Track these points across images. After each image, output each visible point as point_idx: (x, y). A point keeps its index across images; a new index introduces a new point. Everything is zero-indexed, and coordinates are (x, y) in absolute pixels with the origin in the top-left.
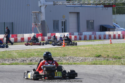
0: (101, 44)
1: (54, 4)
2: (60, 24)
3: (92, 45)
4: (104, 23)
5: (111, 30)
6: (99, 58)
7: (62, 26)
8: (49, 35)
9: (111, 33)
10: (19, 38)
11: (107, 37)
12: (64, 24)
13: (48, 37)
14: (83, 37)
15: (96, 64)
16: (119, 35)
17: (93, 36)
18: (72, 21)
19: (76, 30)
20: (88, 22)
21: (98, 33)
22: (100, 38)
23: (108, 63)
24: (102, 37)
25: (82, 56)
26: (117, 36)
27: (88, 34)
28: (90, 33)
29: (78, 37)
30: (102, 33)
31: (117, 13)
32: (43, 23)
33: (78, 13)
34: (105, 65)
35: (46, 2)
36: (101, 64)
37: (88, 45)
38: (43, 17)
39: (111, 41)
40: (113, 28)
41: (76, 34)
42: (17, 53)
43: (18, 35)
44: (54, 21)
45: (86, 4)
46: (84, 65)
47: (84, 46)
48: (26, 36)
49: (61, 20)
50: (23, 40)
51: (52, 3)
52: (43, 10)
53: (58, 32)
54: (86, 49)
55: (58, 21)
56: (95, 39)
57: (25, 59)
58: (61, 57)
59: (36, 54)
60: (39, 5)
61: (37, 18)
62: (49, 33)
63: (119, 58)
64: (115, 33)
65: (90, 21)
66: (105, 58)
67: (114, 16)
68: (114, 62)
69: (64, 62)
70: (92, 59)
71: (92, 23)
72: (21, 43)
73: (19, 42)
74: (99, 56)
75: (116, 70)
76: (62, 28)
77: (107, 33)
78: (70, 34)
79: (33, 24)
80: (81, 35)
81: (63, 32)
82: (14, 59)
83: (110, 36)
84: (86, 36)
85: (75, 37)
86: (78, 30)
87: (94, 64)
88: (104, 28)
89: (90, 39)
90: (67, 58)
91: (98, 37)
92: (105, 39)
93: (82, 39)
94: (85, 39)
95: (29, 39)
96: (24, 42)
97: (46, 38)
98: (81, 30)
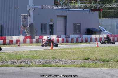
0: (88, 47)
1: (42, 8)
2: (48, 27)
3: (79, 48)
4: (91, 26)
5: (97, 33)
6: (87, 61)
7: (50, 29)
8: (37, 37)
9: (97, 36)
10: (8, 41)
11: (94, 40)
12: (52, 27)
13: (36, 39)
14: (70, 40)
15: (85, 67)
17: (80, 39)
19: (63, 33)
20: (75, 25)
21: (85, 36)
22: (87, 41)
23: (97, 66)
24: (89, 40)
25: (71, 59)
27: (75, 37)
28: (77, 36)
29: (65, 40)
30: (88, 36)
31: (103, 17)
32: (31, 25)
33: (65, 17)
34: (94, 67)
35: (34, 5)
36: (90, 67)
37: (76, 48)
38: (31, 20)
39: (97, 44)
40: (99, 32)
41: (64, 37)
42: (6, 55)
43: (7, 37)
44: (42, 24)
45: (73, 8)
46: (73, 68)
47: (71, 49)
48: (15, 38)
49: (49, 23)
50: (11, 42)
51: (41, 7)
52: (31, 13)
53: (46, 34)
54: (74, 51)
55: (46, 23)
56: (82, 41)
57: (15, 61)
58: (50, 59)
59: (24, 56)
60: (28, 8)
61: (25, 21)
62: (37, 35)
63: (107, 61)
64: (101, 36)
65: (77, 25)
66: (94, 61)
67: (100, 20)
68: (102, 65)
69: (54, 64)
70: (81, 62)
71: (79, 27)
72: (9, 45)
73: (7, 44)
74: (87, 59)
75: (104, 73)
76: (50, 31)
77: (93, 36)
78: (58, 37)
79: (22, 26)
80: (68, 37)
81: (50, 35)
82: (4, 61)
83: (96, 39)
84: (73, 39)
85: (63, 40)
86: (65, 33)
87: (83, 67)
88: (90, 32)
89: (77, 41)
90: (57, 60)
91: (84, 40)
92: (91, 42)
93: (69, 42)
94: (72, 42)
95: (18, 41)
96: (12, 44)
97: (34, 40)
98: (68, 33)
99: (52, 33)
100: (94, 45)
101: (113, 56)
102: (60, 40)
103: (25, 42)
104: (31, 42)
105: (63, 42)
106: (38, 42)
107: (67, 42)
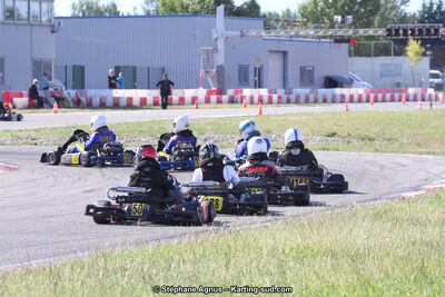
1: (241, 36)
2: (251, 73)
4: (334, 73)
5: (344, 85)
7: (255, 76)
8: (230, 92)
9: (345, 91)
11: (338, 98)
12: (259, 72)
13: (229, 96)
14: (293, 97)
16: (360, 96)
17: (312, 97)
18: (273, 68)
19: (281, 84)
20: (302, 70)
21: (322, 91)
22: (325, 101)
24: (329, 98)
26: (356, 98)
27: (303, 91)
28: (307, 91)
29: (284, 97)
30: (329, 92)
31: (355, 55)
32: (220, 69)
33: (285, 53)
35: (227, 30)
37: (305, 114)
38: (220, 59)
39: (347, 106)
40: (349, 83)
41: (281, 92)
44: (241, 67)
47: (297, 115)
48: (189, 93)
49: (253, 65)
50: (182, 101)
51: (238, 33)
52: (221, 45)
53: (247, 86)
55: (248, 66)
56: (316, 101)
60: (215, 36)
61: (209, 60)
62: (230, 88)
64: (353, 91)
65: (307, 68)
67: (350, 60)
71: (311, 73)
72: (178, 106)
73: (175, 105)
76: (255, 80)
77: (338, 91)
78: (270, 92)
79: (202, 71)
80: (290, 93)
81: (255, 88)
83: (343, 96)
84: (299, 96)
85: (280, 97)
86: (285, 85)
88: (331, 83)
89: (307, 101)
91: (320, 99)
92: (333, 102)
93: (292, 101)
94: (297, 102)
95: (194, 100)
96: (184, 104)
97: (225, 98)
98: (290, 85)
99: (259, 85)
100: (340, 107)
101: (377, 130)
102: (275, 97)
103: (208, 101)
104: (219, 102)
105: (280, 102)
106: (232, 101)
107: (288, 102)
